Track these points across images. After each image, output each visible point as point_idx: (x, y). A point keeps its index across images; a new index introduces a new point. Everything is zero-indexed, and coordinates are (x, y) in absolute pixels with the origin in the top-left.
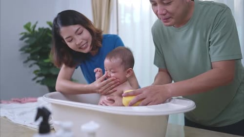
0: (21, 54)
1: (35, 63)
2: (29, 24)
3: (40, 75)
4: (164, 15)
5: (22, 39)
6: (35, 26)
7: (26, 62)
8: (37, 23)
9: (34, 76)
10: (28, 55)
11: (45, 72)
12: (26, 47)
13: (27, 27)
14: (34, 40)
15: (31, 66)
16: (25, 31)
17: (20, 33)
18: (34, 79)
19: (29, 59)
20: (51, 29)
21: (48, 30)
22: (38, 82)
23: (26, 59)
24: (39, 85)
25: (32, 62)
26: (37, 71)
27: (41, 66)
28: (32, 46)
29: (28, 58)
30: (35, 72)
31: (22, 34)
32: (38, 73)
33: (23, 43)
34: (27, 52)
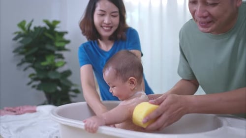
0: (15, 56)
1: (30, 66)
2: (24, 22)
3: (36, 79)
4: (205, 17)
5: (15, 39)
6: (30, 25)
7: (20, 65)
8: (32, 21)
9: (29, 80)
10: (23, 57)
11: (42, 76)
12: (20, 48)
13: (21, 25)
14: (30, 40)
15: (25, 69)
16: (19, 30)
17: (14, 32)
18: (29, 84)
19: (23, 62)
20: (48, 28)
21: (45, 28)
22: (34, 87)
23: (20, 61)
24: (34, 90)
25: (26, 65)
26: (33, 75)
27: (39, 70)
28: (28, 47)
29: (22, 60)
30: (31, 76)
31: (15, 33)
32: (33, 77)
33: (17, 44)
34: (22, 53)
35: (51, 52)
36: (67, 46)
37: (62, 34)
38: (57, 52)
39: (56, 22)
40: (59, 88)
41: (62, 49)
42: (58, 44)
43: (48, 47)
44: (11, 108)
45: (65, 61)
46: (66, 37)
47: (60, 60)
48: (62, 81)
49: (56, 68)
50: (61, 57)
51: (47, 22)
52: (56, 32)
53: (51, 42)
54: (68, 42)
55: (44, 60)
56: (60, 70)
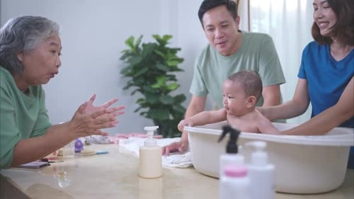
0: (122, 78)
1: (138, 90)
2: (132, 38)
3: (144, 106)
5: (123, 58)
6: (140, 41)
7: (126, 88)
8: (142, 37)
9: (138, 106)
10: (130, 79)
11: (152, 101)
12: (128, 68)
13: (130, 42)
14: (138, 60)
15: (133, 93)
16: (128, 48)
17: (121, 50)
18: (137, 111)
19: (130, 85)
20: (158, 44)
21: (155, 44)
22: (142, 114)
23: (126, 85)
24: (143, 118)
25: (133, 88)
26: (141, 100)
27: (148, 94)
28: (136, 68)
29: (128, 83)
31: (124, 51)
32: (142, 102)
33: (125, 64)
34: (129, 75)
35: (162, 73)
36: (180, 66)
37: (174, 51)
38: (169, 73)
39: (168, 37)
40: (171, 117)
41: (174, 69)
42: (170, 64)
43: (160, 67)
44: (124, 135)
45: (178, 83)
46: (179, 55)
47: (173, 82)
48: (175, 108)
49: (169, 91)
50: (173, 78)
51: (157, 37)
52: (168, 48)
53: (163, 61)
54: (181, 60)
55: (154, 82)
56: (173, 94)
